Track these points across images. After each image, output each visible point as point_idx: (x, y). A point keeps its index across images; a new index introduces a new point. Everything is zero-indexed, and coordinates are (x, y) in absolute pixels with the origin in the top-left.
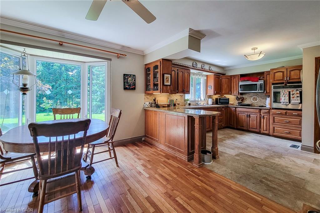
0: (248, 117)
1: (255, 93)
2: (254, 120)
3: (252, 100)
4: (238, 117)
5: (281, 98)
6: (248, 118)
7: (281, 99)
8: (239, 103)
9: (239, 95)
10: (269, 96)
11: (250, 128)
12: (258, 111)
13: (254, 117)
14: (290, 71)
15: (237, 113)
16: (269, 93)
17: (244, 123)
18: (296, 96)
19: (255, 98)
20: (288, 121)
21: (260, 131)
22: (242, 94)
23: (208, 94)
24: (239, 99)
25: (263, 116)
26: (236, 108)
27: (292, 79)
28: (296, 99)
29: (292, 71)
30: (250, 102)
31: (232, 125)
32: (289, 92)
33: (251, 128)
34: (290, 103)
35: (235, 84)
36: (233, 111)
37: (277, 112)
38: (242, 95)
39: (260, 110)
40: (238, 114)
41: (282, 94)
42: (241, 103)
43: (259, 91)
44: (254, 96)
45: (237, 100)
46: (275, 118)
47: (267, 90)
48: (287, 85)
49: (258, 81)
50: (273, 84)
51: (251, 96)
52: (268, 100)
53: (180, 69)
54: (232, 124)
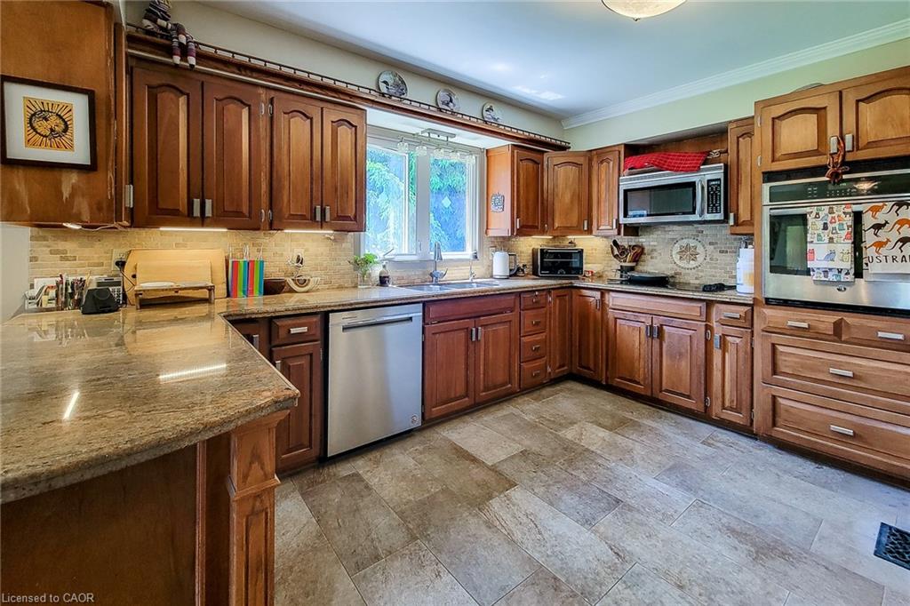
0: (655, 336)
1: (687, 227)
2: (681, 354)
3: (676, 258)
4: (611, 335)
5: (809, 247)
6: (656, 343)
7: (813, 252)
8: (622, 269)
9: (619, 234)
10: (749, 239)
11: (661, 391)
12: (696, 309)
13: (681, 338)
14: (858, 101)
15: (611, 314)
16: (750, 223)
17: (636, 364)
18: (894, 236)
19: (688, 247)
20: (850, 374)
21: (706, 407)
22: (633, 230)
23: (492, 233)
24: (623, 251)
25: (723, 337)
26: (603, 292)
27: (870, 145)
28: (896, 252)
29: (867, 100)
30: (671, 266)
31: (589, 369)
32: (858, 216)
33: (667, 391)
34: (859, 274)
35: (603, 186)
36: (593, 304)
37: (790, 323)
38: (637, 235)
39: (709, 304)
40: (611, 323)
41: (814, 225)
42: (632, 269)
43: (702, 214)
44: (685, 241)
45: (616, 256)
46: (780, 348)
47: (741, 211)
48: (844, 177)
49: (699, 170)
50: (769, 176)
51: (675, 241)
52: (746, 257)
53: (282, 95)
54: (592, 366)
